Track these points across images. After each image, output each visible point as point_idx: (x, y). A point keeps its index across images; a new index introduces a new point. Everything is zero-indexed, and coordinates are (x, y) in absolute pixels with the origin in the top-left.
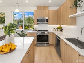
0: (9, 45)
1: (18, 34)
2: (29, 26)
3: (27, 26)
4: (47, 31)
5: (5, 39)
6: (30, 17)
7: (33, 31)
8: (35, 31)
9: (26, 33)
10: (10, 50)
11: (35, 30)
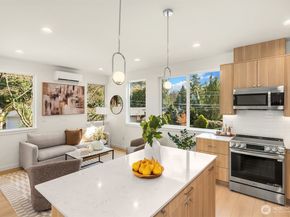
0: (151, 163)
1: (174, 138)
2: (210, 112)
3: (204, 113)
4: (282, 140)
5: (143, 148)
6: (215, 83)
7: (218, 134)
8: (226, 135)
9: (194, 140)
10: (152, 173)
11: (223, 133)
